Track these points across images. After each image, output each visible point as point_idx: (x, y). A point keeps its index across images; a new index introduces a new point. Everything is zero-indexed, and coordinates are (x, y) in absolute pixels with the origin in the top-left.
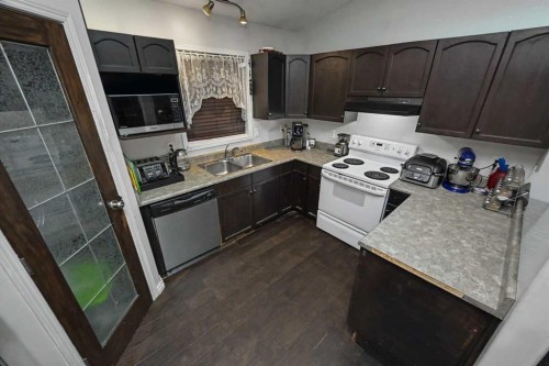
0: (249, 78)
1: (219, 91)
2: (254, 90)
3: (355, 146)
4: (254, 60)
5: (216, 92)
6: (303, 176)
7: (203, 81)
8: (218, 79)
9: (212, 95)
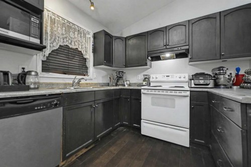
0: (92, 44)
1: (73, 43)
2: (95, 51)
3: (154, 80)
4: (95, 36)
5: (71, 44)
6: (127, 98)
7: (62, 34)
8: (72, 36)
9: (67, 44)
